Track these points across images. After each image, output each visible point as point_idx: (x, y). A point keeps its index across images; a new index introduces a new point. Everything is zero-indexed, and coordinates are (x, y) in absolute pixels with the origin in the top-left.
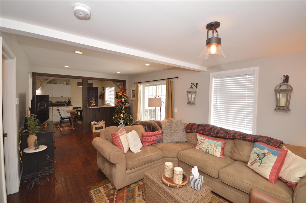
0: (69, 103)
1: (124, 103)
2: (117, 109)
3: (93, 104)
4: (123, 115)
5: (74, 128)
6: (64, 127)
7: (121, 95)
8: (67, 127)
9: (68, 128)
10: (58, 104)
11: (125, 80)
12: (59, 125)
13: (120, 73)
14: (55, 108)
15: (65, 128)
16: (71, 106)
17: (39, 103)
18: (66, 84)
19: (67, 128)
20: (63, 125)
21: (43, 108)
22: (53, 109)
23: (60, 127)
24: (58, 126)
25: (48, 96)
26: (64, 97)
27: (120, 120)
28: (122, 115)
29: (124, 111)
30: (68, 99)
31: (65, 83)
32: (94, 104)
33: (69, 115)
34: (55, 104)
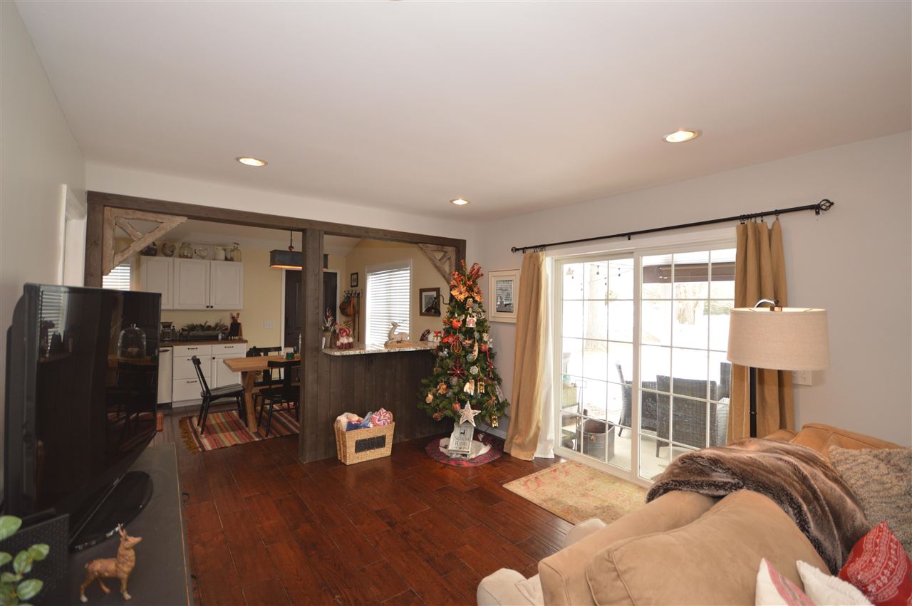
0: (233, 332)
1: (476, 335)
2: (442, 359)
3: (344, 340)
4: (473, 388)
5: (258, 434)
6: (218, 429)
7: (462, 297)
8: (228, 431)
9: (232, 433)
10: (191, 333)
11: (465, 241)
12: (195, 421)
13: (465, 202)
14: (182, 353)
15: (221, 435)
16: (242, 341)
17: (123, 332)
18: (226, 259)
19: (227, 434)
20: (213, 422)
21: (135, 350)
22: (175, 355)
23: (202, 433)
24: (193, 427)
25: (157, 297)
26: (214, 308)
27: (463, 407)
28: (469, 388)
29: (475, 370)
30: (231, 314)
31: (222, 254)
32: (351, 340)
33: (237, 379)
34: (181, 334)
